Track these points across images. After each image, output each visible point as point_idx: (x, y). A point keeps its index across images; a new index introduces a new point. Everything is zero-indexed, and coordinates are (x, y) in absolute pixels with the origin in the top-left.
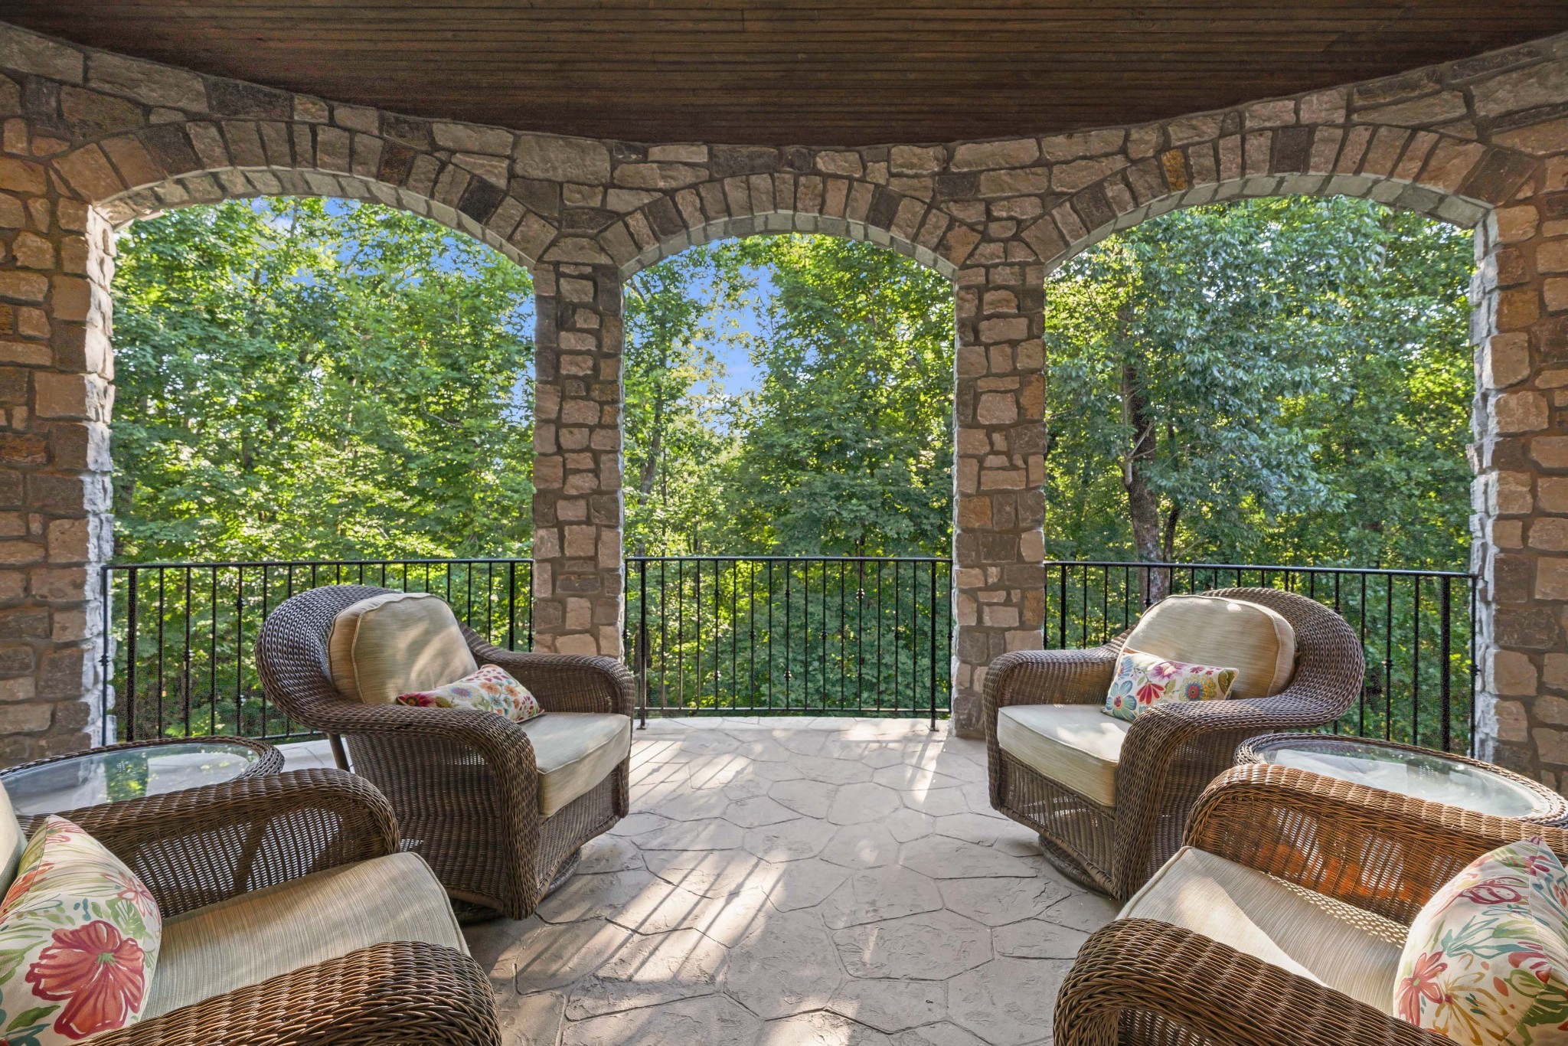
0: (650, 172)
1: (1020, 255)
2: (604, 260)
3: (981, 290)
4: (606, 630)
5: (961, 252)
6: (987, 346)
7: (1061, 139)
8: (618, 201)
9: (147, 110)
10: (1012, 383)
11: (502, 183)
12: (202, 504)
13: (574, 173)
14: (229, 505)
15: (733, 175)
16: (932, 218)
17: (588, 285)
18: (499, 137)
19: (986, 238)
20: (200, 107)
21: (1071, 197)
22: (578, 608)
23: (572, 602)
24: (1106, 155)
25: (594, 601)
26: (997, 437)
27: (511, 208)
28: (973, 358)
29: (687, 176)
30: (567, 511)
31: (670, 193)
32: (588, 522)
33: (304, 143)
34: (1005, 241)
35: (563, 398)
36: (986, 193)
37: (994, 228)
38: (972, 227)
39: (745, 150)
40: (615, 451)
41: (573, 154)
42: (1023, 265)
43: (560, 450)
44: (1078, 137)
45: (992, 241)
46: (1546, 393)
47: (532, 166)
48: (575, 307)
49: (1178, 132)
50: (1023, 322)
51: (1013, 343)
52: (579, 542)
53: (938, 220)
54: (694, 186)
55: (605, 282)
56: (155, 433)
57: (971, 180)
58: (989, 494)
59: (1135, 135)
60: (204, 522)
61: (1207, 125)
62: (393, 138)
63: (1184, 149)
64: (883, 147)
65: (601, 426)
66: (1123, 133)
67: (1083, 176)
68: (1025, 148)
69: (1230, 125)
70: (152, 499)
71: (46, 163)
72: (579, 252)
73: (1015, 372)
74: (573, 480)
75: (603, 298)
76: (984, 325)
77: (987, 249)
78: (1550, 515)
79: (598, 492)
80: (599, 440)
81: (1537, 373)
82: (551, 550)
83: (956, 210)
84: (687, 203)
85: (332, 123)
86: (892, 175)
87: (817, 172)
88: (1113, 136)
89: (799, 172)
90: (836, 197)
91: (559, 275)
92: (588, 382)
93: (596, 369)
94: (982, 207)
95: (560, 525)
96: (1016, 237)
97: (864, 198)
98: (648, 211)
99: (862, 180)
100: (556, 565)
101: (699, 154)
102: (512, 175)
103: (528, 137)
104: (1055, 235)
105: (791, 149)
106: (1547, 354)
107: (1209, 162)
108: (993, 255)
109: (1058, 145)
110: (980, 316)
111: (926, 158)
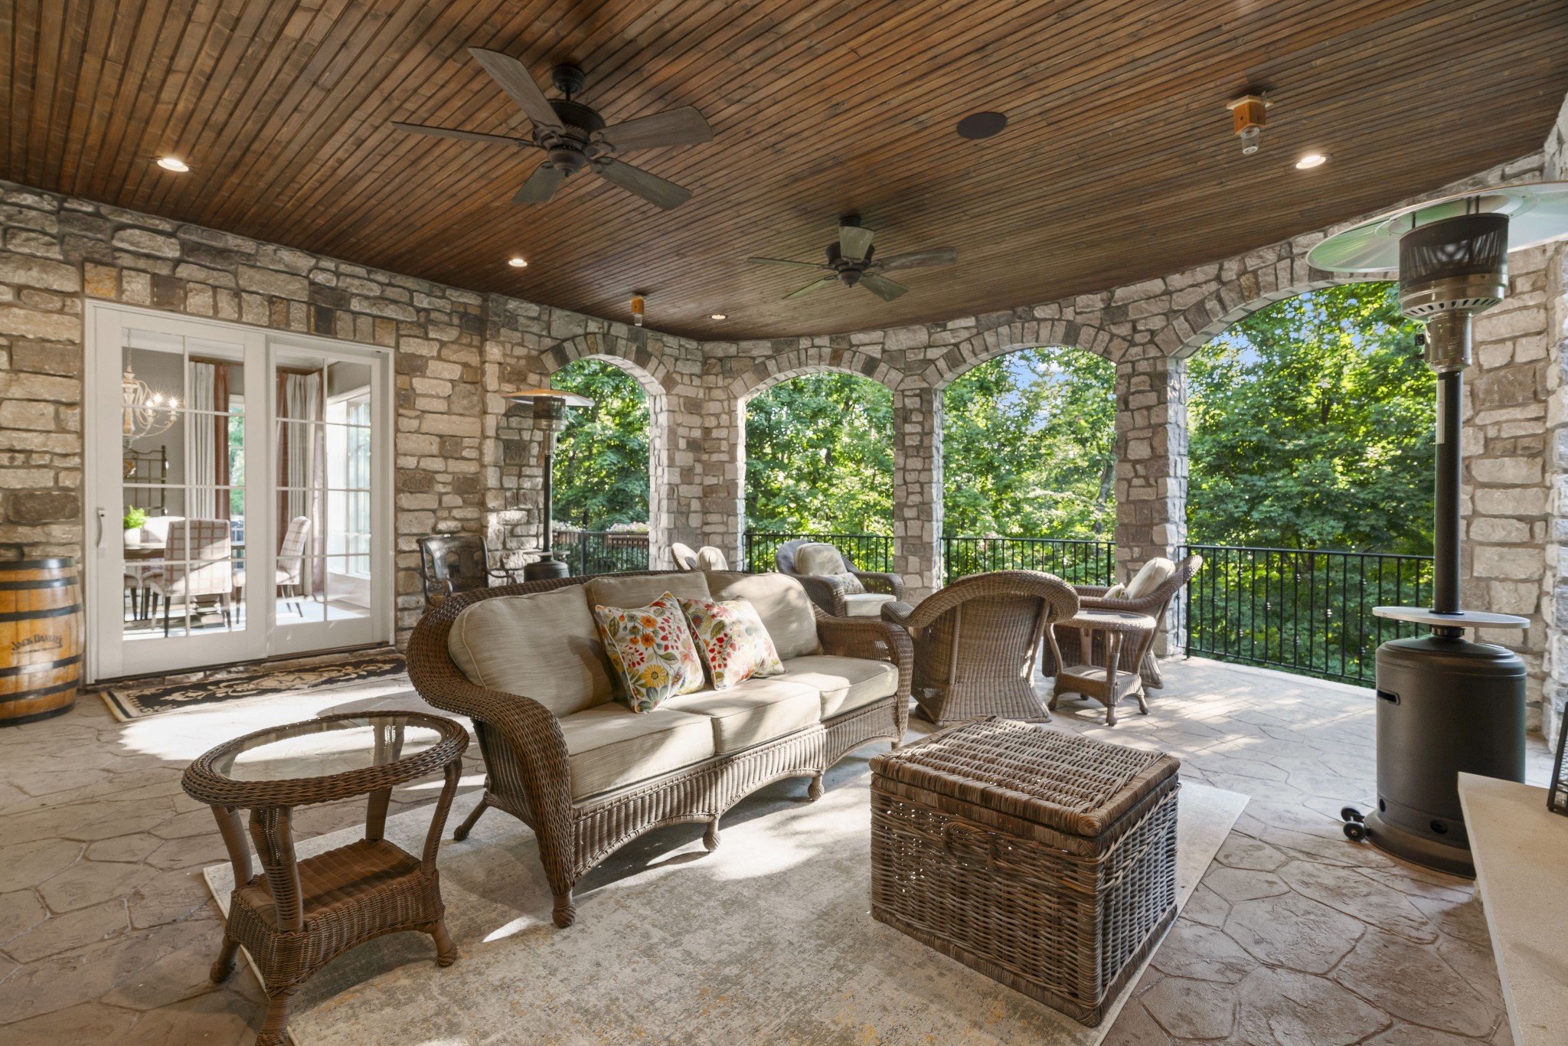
0: (947, 337)
1: (1153, 352)
2: (925, 385)
3: (1130, 377)
4: (927, 573)
5: (1117, 354)
6: (1132, 411)
7: (1177, 276)
8: (932, 354)
9: (754, 358)
10: (1148, 433)
11: (879, 356)
12: (789, 508)
13: (911, 344)
14: (802, 508)
15: (989, 329)
16: (1100, 337)
17: (918, 399)
18: (877, 335)
19: (1133, 344)
20: (769, 353)
21: (1183, 312)
22: (914, 561)
23: (911, 559)
24: (1206, 282)
25: (921, 558)
26: (1138, 467)
27: (883, 367)
28: (1125, 419)
29: (965, 334)
30: (909, 513)
31: (957, 345)
32: (918, 518)
33: (803, 357)
34: (1143, 345)
35: (906, 457)
36: (1132, 316)
37: (1138, 338)
38: (1124, 339)
39: (995, 315)
40: (930, 482)
41: (910, 335)
42: (1155, 358)
43: (905, 483)
44: (1188, 274)
45: (1136, 345)
46: (1482, 428)
47: (892, 345)
48: (911, 411)
49: (1252, 263)
50: (1154, 395)
51: (1149, 408)
52: (914, 527)
53: (1104, 337)
54: (969, 339)
55: (925, 397)
56: (767, 464)
57: (1123, 309)
58: (1134, 502)
59: (1226, 265)
60: (790, 520)
61: (1269, 255)
62: (835, 346)
63: (1255, 272)
64: (1072, 298)
65: (924, 470)
66: (1217, 266)
67: (1190, 298)
68: (1156, 285)
69: (1284, 253)
70: (766, 505)
71: (727, 387)
72: (914, 383)
73: (1150, 426)
74: (911, 497)
75: (925, 404)
76: (1131, 398)
77: (1134, 350)
78: (1484, 516)
79: (923, 503)
80: (923, 477)
81: (1477, 413)
82: (901, 532)
83: (1114, 330)
84: (965, 349)
85: (813, 346)
86: (1077, 313)
87: (1035, 319)
88: (1211, 269)
89: (1024, 321)
90: (1045, 332)
91: (904, 396)
92: (917, 448)
93: (922, 441)
94: (1129, 326)
95: (905, 520)
96: (1151, 342)
97: (1060, 329)
98: (945, 357)
99: (1059, 320)
100: (904, 540)
101: (971, 321)
102: (884, 351)
103: (890, 332)
104: (1174, 337)
105: (1020, 310)
106: (1484, 400)
107: (1271, 278)
108: (1137, 354)
109: (1176, 280)
110: (1129, 393)
111: (1096, 301)
